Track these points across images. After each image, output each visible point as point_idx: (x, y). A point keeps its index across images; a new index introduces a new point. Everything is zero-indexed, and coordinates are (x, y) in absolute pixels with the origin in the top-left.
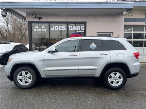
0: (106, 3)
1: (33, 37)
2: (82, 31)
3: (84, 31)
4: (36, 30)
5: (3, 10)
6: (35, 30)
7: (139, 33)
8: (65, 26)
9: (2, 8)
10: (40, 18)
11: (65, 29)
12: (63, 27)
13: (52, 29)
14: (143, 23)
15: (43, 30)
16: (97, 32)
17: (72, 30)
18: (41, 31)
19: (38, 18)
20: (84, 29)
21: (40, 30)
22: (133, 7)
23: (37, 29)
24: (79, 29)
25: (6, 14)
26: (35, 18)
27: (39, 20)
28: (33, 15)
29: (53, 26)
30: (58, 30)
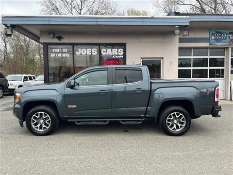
0: (152, 18)
1: (49, 66)
2: (120, 57)
3: (123, 56)
4: (54, 55)
5: (8, 27)
6: (52, 55)
7: (203, 59)
8: (96, 50)
9: (6, 25)
10: (60, 38)
11: (96, 53)
12: (93, 50)
13: (77, 53)
14: (206, 45)
15: (64, 55)
16: (141, 58)
17: (106, 55)
18: (62, 55)
19: (57, 38)
20: (122, 53)
21: (59, 55)
22: (188, 24)
23: (56, 53)
24: (116, 54)
25: (12, 32)
26: (53, 37)
27: (59, 40)
28: (50, 34)
29: (80, 49)
30: (86, 55)
